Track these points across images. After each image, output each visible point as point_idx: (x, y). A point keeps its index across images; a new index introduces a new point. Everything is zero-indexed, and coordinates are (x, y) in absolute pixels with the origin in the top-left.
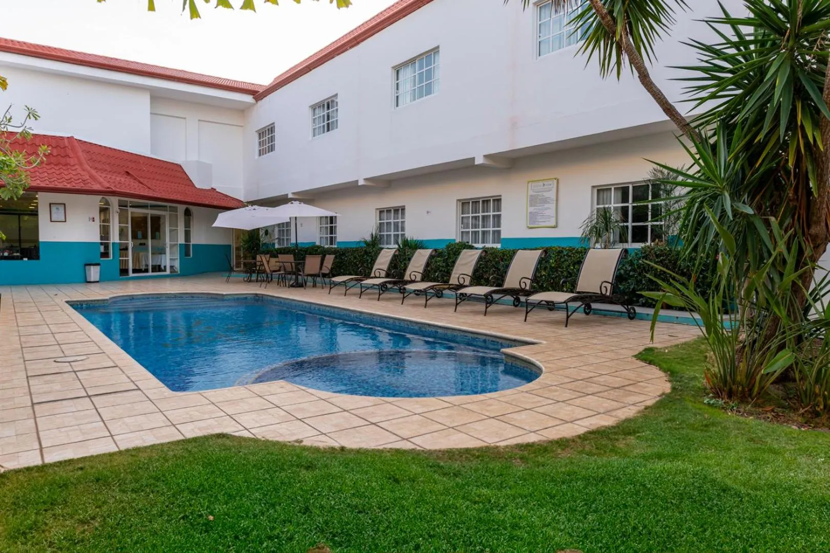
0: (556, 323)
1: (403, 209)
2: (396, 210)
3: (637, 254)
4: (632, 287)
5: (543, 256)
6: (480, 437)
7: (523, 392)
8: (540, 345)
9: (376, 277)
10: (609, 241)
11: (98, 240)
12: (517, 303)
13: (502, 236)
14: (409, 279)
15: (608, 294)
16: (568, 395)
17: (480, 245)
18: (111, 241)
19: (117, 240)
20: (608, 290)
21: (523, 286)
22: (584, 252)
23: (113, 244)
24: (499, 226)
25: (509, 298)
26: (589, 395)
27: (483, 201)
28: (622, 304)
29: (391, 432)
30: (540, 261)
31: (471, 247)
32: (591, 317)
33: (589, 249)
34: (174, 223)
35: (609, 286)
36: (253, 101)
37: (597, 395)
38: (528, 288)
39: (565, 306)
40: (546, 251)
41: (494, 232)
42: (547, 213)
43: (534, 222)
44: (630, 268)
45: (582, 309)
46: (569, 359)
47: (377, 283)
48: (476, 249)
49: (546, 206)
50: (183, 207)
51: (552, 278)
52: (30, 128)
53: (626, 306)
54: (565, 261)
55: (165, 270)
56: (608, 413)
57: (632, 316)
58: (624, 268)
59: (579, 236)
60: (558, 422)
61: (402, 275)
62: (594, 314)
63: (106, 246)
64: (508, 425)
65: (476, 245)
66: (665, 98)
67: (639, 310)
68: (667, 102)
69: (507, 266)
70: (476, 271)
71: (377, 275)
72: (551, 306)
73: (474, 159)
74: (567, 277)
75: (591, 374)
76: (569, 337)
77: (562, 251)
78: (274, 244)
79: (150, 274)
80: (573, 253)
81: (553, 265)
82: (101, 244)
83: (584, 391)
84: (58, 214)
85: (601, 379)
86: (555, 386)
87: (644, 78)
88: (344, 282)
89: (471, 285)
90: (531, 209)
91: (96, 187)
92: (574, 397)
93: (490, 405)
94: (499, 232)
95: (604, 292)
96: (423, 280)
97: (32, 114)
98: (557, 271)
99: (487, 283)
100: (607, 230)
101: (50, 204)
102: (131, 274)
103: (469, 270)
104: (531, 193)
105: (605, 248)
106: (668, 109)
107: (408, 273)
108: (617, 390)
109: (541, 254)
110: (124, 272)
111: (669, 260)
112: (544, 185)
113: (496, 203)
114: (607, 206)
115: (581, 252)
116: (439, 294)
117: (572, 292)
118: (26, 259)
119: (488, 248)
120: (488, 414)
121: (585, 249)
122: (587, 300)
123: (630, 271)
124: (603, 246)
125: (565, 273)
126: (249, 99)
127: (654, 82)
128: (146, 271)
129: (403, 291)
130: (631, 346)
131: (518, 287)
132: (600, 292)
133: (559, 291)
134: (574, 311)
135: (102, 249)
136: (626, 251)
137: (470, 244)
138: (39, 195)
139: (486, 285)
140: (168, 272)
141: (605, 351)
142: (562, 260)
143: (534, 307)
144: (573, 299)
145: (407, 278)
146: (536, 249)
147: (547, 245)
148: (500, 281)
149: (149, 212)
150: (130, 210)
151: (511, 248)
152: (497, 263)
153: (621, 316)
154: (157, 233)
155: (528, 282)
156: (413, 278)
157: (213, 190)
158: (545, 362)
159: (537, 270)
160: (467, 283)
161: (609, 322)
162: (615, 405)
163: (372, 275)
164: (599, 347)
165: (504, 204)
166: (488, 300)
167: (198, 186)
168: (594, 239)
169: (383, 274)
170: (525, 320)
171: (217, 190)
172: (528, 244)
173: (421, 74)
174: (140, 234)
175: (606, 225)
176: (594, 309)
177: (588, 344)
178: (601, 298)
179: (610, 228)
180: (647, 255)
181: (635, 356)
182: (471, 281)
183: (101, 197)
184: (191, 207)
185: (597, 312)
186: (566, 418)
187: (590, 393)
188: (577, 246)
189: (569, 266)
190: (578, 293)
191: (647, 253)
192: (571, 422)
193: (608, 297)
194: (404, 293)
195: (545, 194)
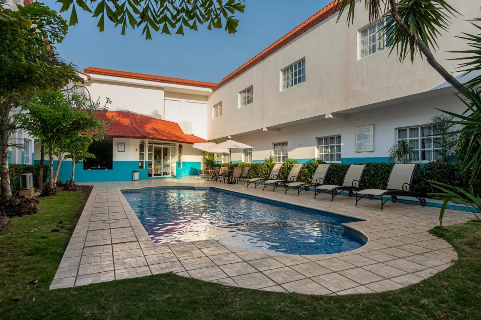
0: (375, 207)
1: (287, 143)
2: (283, 144)
3: (425, 167)
4: (422, 187)
5: (366, 168)
6: (327, 286)
7: (355, 254)
8: (366, 221)
9: (271, 179)
10: (407, 160)
11: (139, 160)
12: (351, 195)
13: (342, 157)
14: (290, 180)
15: (408, 191)
16: (385, 258)
17: (329, 162)
18: (145, 161)
19: (147, 160)
20: (407, 188)
21: (354, 185)
22: (391, 166)
23: (145, 162)
24: (340, 151)
25: (346, 192)
26: (400, 258)
27: (331, 138)
28: (417, 196)
29: (270, 279)
30: (365, 171)
31: (324, 163)
32: (397, 204)
33: (394, 164)
34: (174, 152)
35: (408, 186)
36: (212, 91)
37: (405, 258)
38: (357, 186)
39: (380, 198)
40: (368, 165)
41: (337, 155)
42: (368, 143)
43: (360, 149)
44: (421, 176)
45: (391, 199)
46: (384, 232)
47: (273, 182)
48: (327, 164)
49: (367, 140)
50: (178, 144)
51: (372, 181)
52: (108, 108)
53: (419, 198)
54: (379, 171)
55: (169, 175)
56: (415, 273)
57: (423, 204)
58: (417, 175)
59: (388, 156)
60: (380, 278)
61: (286, 178)
62: (399, 202)
63: (142, 163)
64: (346, 278)
65: (327, 162)
66: (445, 71)
67: (428, 200)
68: (447, 73)
69: (345, 174)
70: (327, 176)
71: (272, 178)
72: (371, 197)
73: (325, 115)
74: (380, 180)
75: (400, 243)
76: (384, 216)
77: (377, 165)
78: (221, 161)
79: (162, 176)
80: (384, 167)
81: (372, 173)
82: (140, 162)
83: (396, 255)
84: (121, 148)
85: (407, 247)
86: (377, 250)
87: (431, 60)
88: (255, 181)
89: (324, 184)
90: (358, 142)
91: (139, 135)
92: (389, 259)
93: (333, 262)
94: (340, 155)
95: (405, 190)
96: (297, 181)
97: (109, 101)
98: (375, 177)
99: (333, 183)
100: (405, 153)
101: (118, 143)
102: (153, 177)
103: (323, 176)
104: (358, 133)
105: (404, 164)
106: (448, 78)
107: (289, 177)
108: (419, 256)
109: (365, 167)
110: (150, 175)
111: (447, 170)
112: (366, 128)
113: (338, 139)
114: (404, 139)
115: (389, 166)
116: (306, 189)
117: (384, 189)
118: (107, 169)
119: (333, 164)
120: (332, 269)
121: (392, 164)
122: (394, 194)
123: (421, 177)
124: (403, 162)
125: (379, 178)
126: (210, 90)
127: (437, 62)
128: (160, 175)
129: (286, 187)
130: (425, 224)
131: (351, 185)
132: (402, 190)
133: (376, 188)
134: (386, 201)
135: (140, 164)
136: (418, 165)
137: (323, 161)
138: (114, 139)
139: (333, 184)
140: (170, 176)
141: (408, 227)
142: (378, 170)
143: (361, 197)
144: (386, 194)
145: (289, 179)
146: (362, 164)
147: (369, 162)
148: (340, 182)
149: (163, 146)
150: (154, 145)
151: (347, 163)
152: (339, 171)
153: (415, 204)
154: (166, 157)
155: (357, 183)
156: (292, 180)
157: (192, 135)
158: (369, 233)
159: (363, 176)
160: (322, 183)
161: (409, 208)
162: (419, 267)
163: (270, 178)
164: (404, 224)
165: (342, 139)
166: (333, 192)
167: (185, 133)
168: (397, 159)
169: (275, 177)
170: (356, 205)
171: (195, 135)
172: (357, 161)
173: (296, 73)
174: (158, 157)
175: (405, 150)
176: (398, 199)
177: (396, 222)
178: (403, 193)
179: (407, 152)
180: (432, 168)
181: (429, 231)
182: (324, 182)
183: (140, 140)
184: (182, 144)
185: (401, 201)
186: (386, 276)
187: (400, 257)
188: (387, 162)
189: (382, 174)
190: (388, 189)
191: (432, 166)
192: (389, 279)
193: (408, 193)
194: (286, 188)
195: (366, 133)
